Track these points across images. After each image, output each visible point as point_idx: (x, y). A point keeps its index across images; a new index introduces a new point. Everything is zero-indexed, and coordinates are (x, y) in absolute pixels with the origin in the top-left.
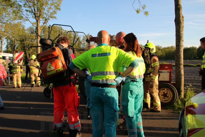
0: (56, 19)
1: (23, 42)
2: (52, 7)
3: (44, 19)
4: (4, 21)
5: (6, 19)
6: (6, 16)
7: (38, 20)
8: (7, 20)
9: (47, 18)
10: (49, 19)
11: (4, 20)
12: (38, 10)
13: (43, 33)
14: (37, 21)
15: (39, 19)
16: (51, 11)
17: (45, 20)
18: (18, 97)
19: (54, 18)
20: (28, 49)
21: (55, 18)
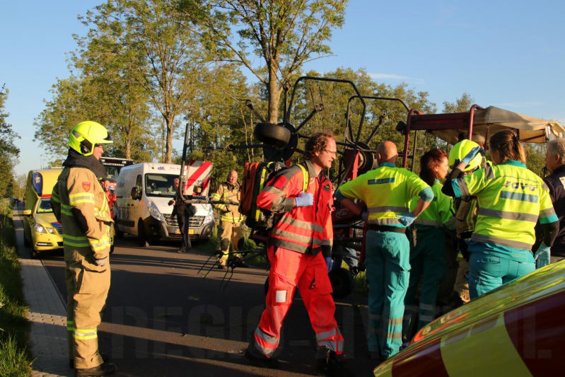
0: (328, 54)
1: (239, 127)
2: (318, 15)
3: (290, 56)
4: (178, 66)
5: (183, 60)
6: (183, 51)
7: (272, 60)
8: (185, 63)
9: (299, 53)
10: (307, 56)
11: (177, 63)
12: (271, 29)
13: (306, 99)
14: (269, 63)
15: (274, 57)
16: (314, 29)
17: (296, 60)
18: (191, 298)
19: (324, 53)
20: (254, 153)
21: (326, 50)
